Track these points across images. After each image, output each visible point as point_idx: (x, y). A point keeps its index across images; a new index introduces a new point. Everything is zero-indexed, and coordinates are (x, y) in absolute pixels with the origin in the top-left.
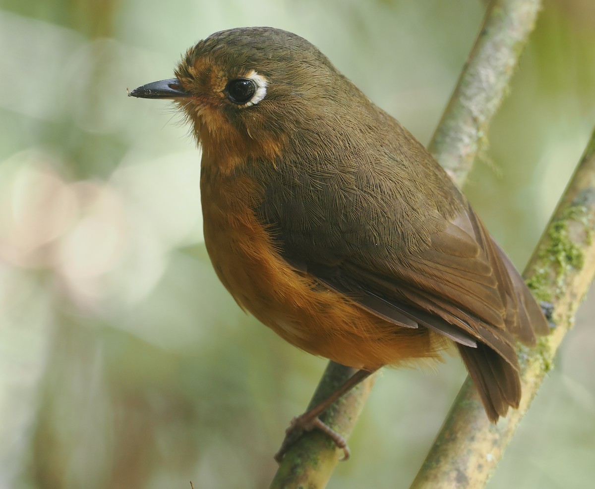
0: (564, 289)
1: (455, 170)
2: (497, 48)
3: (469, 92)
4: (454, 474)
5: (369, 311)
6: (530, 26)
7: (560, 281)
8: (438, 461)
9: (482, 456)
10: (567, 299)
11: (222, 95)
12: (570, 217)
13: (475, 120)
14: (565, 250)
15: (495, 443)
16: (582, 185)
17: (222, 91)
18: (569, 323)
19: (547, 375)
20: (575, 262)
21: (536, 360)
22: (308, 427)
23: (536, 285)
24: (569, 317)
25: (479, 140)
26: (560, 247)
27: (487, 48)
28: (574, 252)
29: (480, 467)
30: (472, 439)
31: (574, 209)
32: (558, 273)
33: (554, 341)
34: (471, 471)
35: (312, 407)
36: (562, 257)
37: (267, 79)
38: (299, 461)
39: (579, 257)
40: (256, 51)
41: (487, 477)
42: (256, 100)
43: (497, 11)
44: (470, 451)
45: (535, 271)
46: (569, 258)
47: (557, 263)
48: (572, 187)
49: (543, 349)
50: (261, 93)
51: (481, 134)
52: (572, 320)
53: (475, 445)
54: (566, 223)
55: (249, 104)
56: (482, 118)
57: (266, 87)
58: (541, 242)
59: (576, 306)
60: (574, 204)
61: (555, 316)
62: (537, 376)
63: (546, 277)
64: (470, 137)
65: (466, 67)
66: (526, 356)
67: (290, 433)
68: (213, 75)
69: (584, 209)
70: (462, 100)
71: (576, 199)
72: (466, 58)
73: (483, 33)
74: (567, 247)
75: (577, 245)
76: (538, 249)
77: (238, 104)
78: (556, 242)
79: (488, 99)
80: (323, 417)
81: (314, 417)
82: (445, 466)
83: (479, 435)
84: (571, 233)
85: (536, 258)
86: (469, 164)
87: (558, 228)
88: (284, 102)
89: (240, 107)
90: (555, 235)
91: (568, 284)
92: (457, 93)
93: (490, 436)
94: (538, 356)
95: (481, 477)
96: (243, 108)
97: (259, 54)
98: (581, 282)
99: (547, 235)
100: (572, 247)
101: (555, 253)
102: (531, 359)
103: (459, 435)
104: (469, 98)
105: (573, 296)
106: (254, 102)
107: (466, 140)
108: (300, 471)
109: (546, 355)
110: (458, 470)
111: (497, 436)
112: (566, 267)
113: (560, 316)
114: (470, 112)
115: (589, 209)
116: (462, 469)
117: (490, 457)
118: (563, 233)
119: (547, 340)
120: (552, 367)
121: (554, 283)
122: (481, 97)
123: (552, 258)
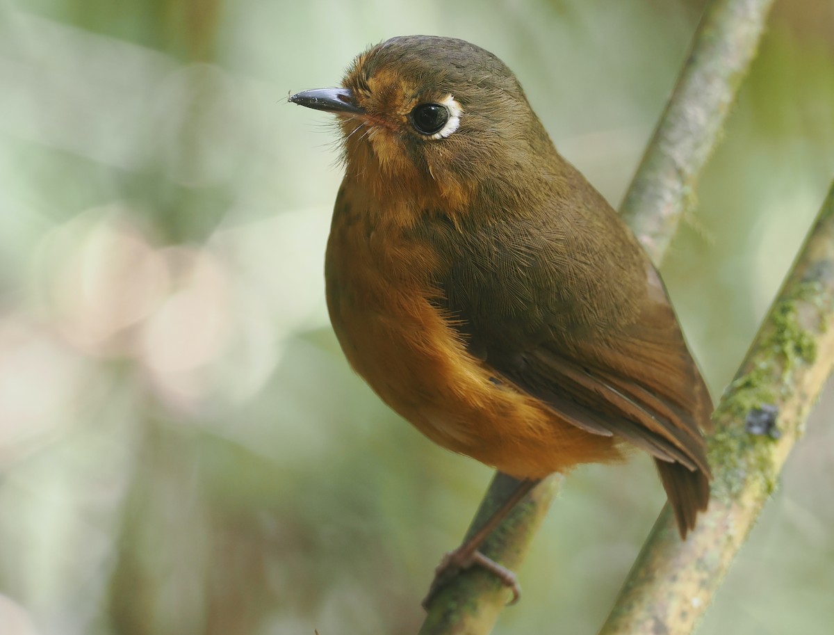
0: (792, 388)
1: (654, 236)
2: (708, 79)
3: (673, 135)
4: (650, 624)
5: (557, 414)
6: (750, 52)
7: (787, 378)
8: (630, 607)
9: (686, 601)
10: (795, 400)
11: (405, 120)
12: (799, 296)
13: (679, 173)
14: (793, 338)
15: (703, 584)
16: (816, 256)
17: (405, 115)
18: (798, 432)
19: (769, 498)
20: (805, 353)
21: (756, 478)
22: (466, 564)
23: (756, 382)
24: (797, 424)
25: (684, 198)
26: (787, 335)
27: (696, 81)
28: (805, 342)
29: (684, 615)
30: (674, 579)
31: (804, 286)
32: (784, 368)
33: (779, 453)
34: (672, 620)
35: (470, 537)
36: (789, 347)
37: (463, 107)
38: (453, 605)
39: (811, 348)
40: (455, 69)
41: (692, 628)
42: (446, 131)
43: (708, 33)
44: (671, 595)
45: (754, 366)
46: (798, 349)
47: (782, 356)
48: (804, 259)
49: (764, 464)
50: (452, 125)
51: (688, 190)
52: (802, 428)
53: (679, 587)
54: (795, 304)
55: (437, 136)
56: (688, 170)
57: (460, 118)
58: (764, 328)
59: (807, 410)
60: (806, 280)
61: (780, 422)
62: (757, 499)
63: (768, 372)
64: (673, 192)
65: (670, 105)
66: (742, 474)
67: (441, 574)
68: (399, 93)
69: (817, 286)
70: (664, 147)
71: (807, 273)
72: (668, 94)
73: (691, 62)
74: (796, 334)
75: (809, 332)
76: (759, 338)
77: (422, 134)
78: (782, 328)
79: (697, 145)
80: (485, 549)
81: (472, 550)
82: (640, 613)
83: (682, 574)
84: (800, 317)
85: (757, 348)
86: (672, 229)
87: (785, 310)
88: (479, 140)
89: (424, 138)
90: (780, 319)
91: (797, 382)
92: (658, 138)
93: (696, 575)
94: (758, 473)
95: (686, 627)
96: (429, 140)
97: (458, 74)
98: (814, 378)
99: (771, 320)
100: (801, 335)
101: (780, 342)
102: (750, 478)
103: (657, 574)
104: (672, 144)
105: (804, 397)
106: (443, 135)
107: (668, 197)
108: (455, 618)
109: (769, 473)
110: (656, 618)
111: (705, 575)
112: (795, 360)
113: (787, 422)
114: (673, 162)
115: (824, 286)
116: (660, 616)
117: (696, 602)
118: (790, 317)
119: (769, 454)
120: (776, 487)
121: (779, 381)
122: (687, 143)
123: (777, 349)
